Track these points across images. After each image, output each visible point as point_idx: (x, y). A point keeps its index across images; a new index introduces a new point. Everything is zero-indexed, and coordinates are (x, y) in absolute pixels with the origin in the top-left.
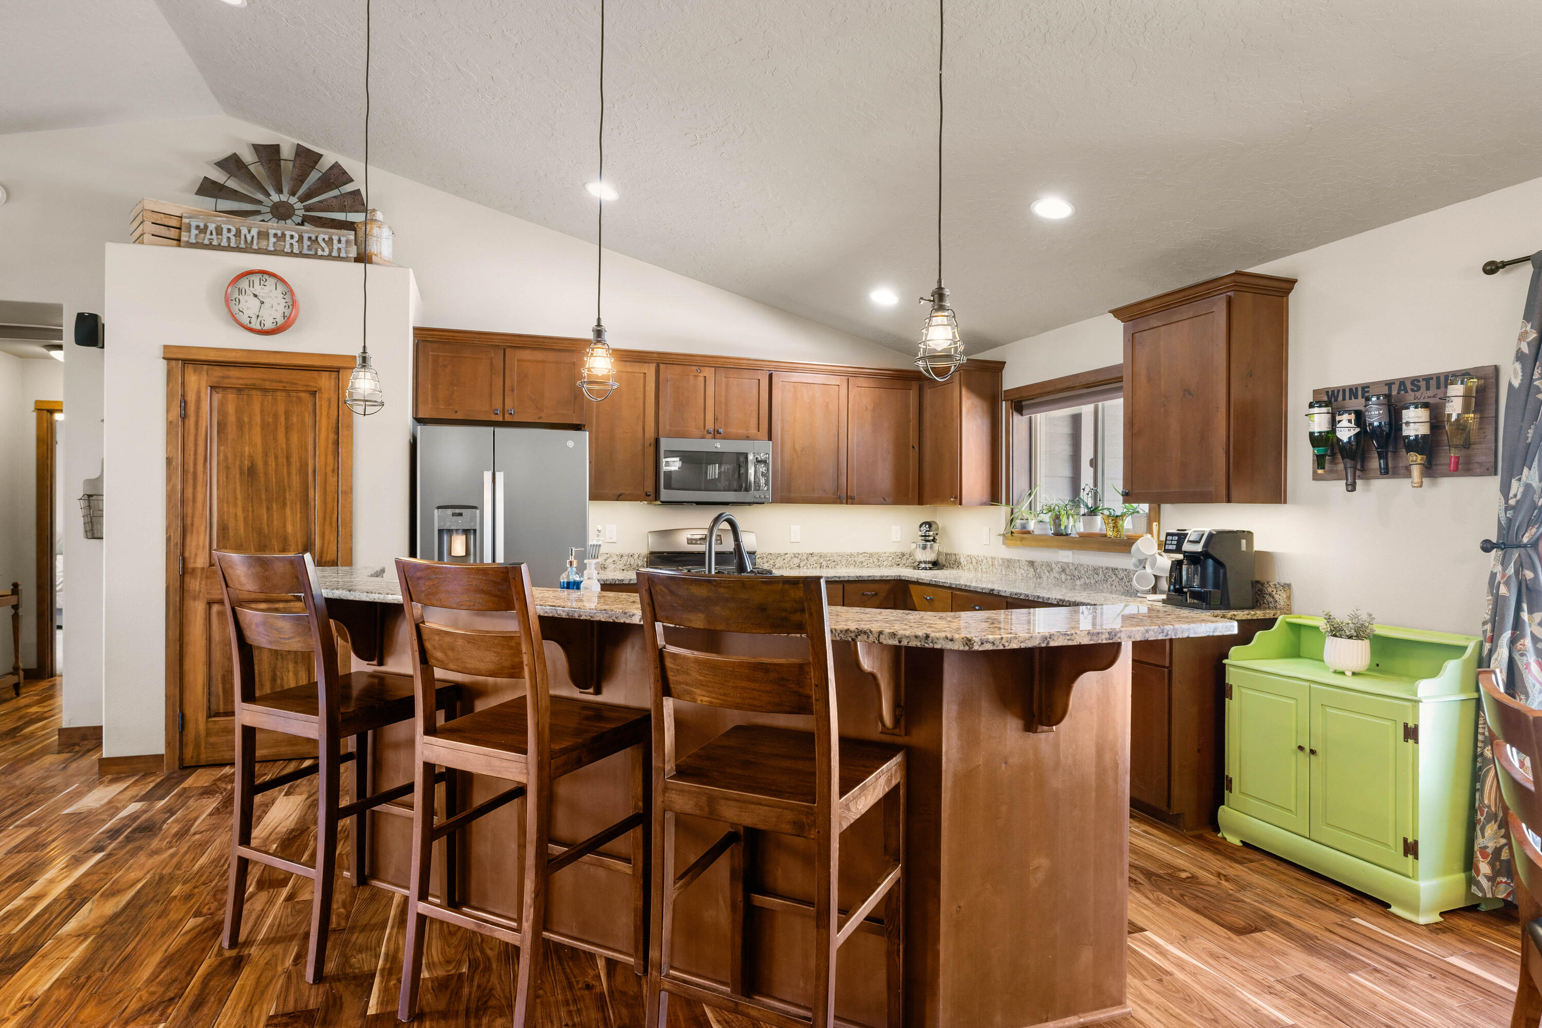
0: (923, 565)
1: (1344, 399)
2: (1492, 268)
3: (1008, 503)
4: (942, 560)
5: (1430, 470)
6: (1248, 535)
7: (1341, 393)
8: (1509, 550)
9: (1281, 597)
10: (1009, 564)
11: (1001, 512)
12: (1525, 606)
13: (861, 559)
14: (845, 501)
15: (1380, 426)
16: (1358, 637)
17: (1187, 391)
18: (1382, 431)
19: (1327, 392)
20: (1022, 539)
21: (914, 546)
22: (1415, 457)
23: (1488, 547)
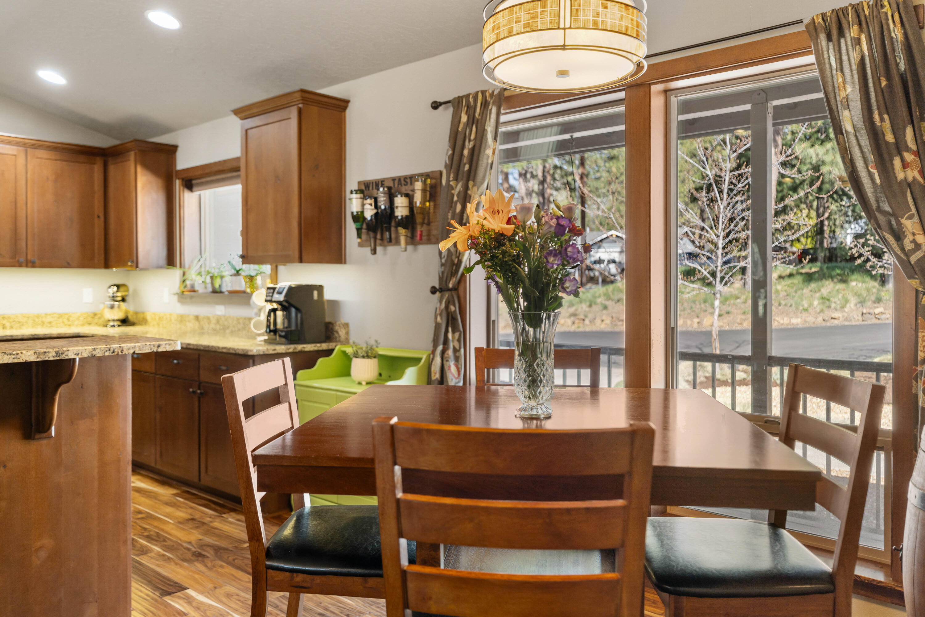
0: (112, 323)
1: (373, 189)
2: (436, 105)
3: (181, 267)
4: (131, 318)
5: (412, 240)
6: (320, 288)
7: (371, 185)
8: (443, 292)
9: (342, 333)
10: (182, 319)
11: (175, 274)
12: (450, 329)
13: (49, 319)
14: (24, 264)
15: (385, 209)
16: (368, 357)
17: (277, 177)
18: (387, 212)
19: (364, 184)
20: (192, 297)
21: (102, 306)
22: (402, 231)
23: (434, 291)
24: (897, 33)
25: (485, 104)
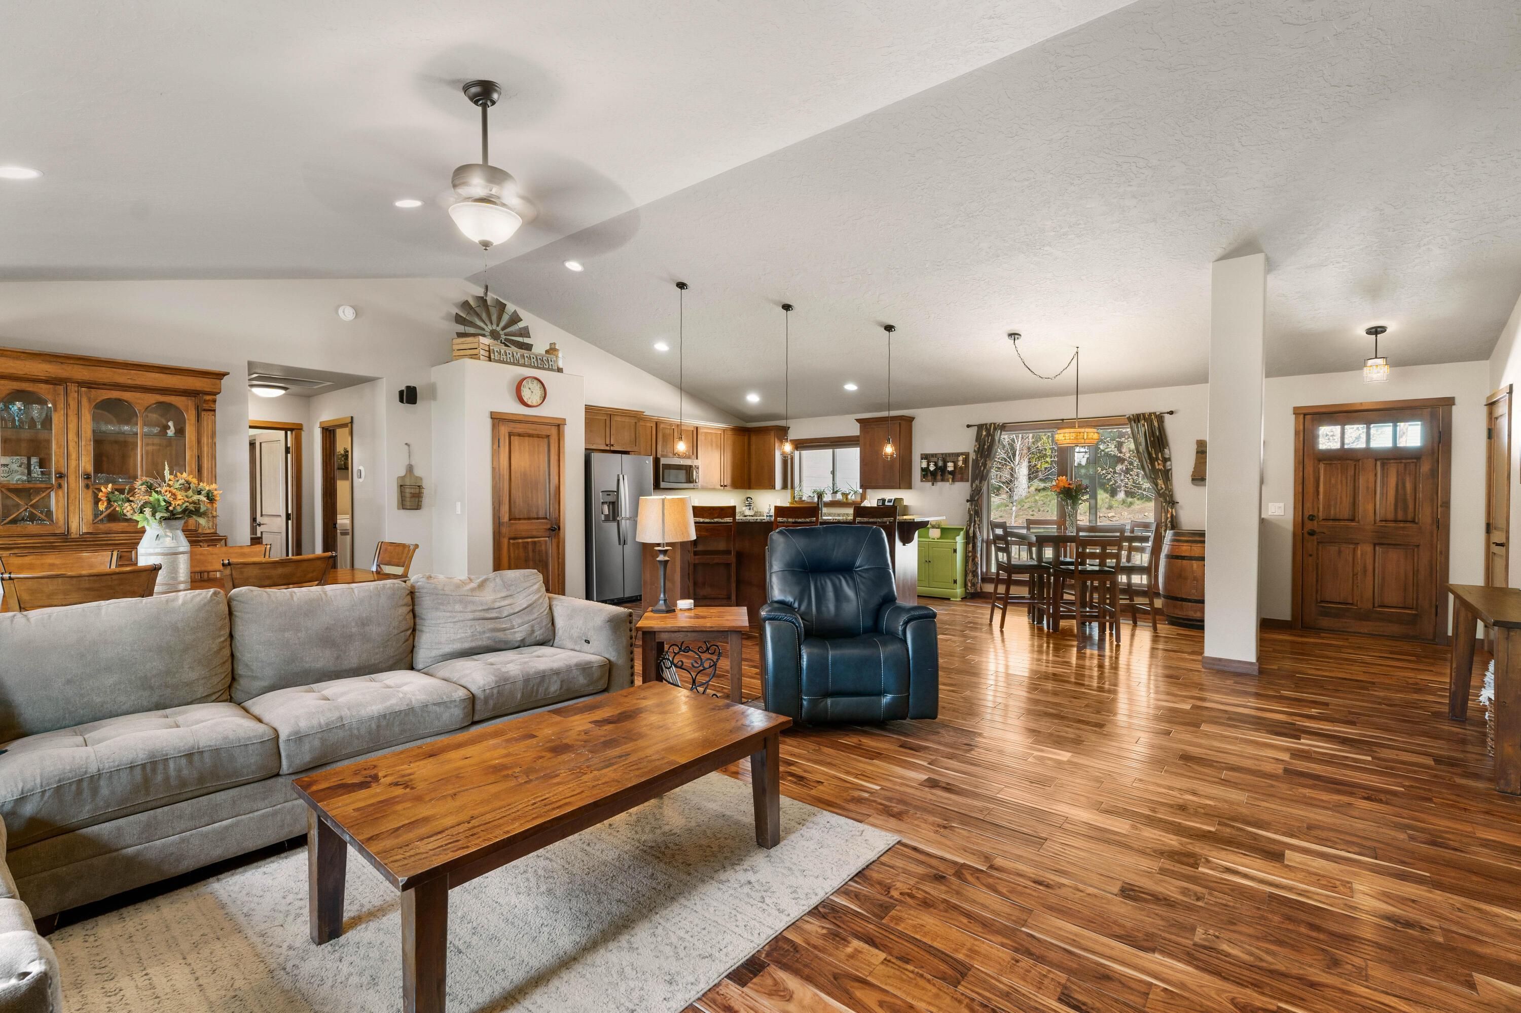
2: (968, 426)
5: (953, 480)
7: (929, 455)
8: (972, 502)
18: (941, 468)
19: (925, 454)
22: (950, 476)
23: (968, 501)
24: (1156, 424)
25: (995, 429)
